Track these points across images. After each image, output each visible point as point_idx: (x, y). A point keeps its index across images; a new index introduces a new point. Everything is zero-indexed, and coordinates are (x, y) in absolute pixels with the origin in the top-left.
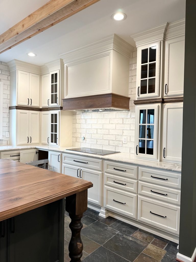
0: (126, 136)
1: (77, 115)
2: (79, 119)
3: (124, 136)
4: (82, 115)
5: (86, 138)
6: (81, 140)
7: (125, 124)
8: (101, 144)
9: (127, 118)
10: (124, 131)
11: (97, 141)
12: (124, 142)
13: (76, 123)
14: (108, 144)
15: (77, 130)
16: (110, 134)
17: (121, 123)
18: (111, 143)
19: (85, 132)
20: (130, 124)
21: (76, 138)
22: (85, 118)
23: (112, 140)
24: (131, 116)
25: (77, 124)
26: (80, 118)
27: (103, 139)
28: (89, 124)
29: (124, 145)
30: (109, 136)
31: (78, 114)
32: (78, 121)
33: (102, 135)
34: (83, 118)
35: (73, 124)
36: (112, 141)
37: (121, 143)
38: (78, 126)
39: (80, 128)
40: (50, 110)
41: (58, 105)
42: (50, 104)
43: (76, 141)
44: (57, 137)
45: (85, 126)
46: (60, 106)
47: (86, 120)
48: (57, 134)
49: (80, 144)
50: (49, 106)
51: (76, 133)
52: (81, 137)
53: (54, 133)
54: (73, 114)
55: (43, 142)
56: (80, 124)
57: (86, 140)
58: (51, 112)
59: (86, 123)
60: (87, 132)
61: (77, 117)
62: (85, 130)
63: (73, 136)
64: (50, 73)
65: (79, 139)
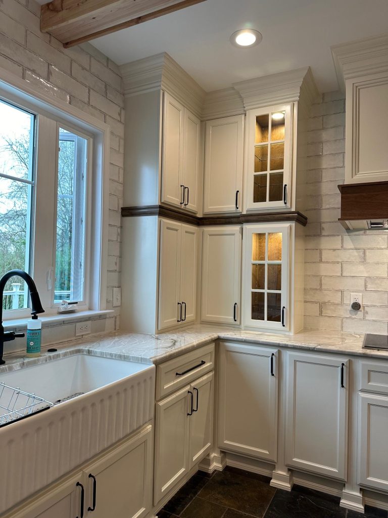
1: (324, 239)
2: (334, 250)
4: (347, 238)
5: (368, 306)
6: (345, 311)
13: (321, 261)
15: (323, 282)
19: (363, 288)
21: (322, 306)
22: (362, 246)
25: (322, 265)
26: (335, 247)
28: (377, 263)
31: (328, 236)
32: (326, 255)
34: (353, 247)
35: (305, 263)
38: (325, 269)
39: (339, 275)
40: (248, 221)
41: (288, 205)
42: (249, 205)
43: (321, 313)
44: (284, 303)
45: (361, 271)
46: (293, 209)
47: (364, 253)
48: (284, 292)
49: (339, 322)
50: (240, 210)
51: (321, 289)
52: (342, 303)
53: (266, 291)
54: (306, 236)
55: (208, 316)
56: (338, 263)
57: (367, 313)
58: (252, 228)
59: (364, 260)
60: (370, 287)
61: (326, 243)
62: (362, 282)
63: (309, 298)
64: (245, 115)
65: (332, 307)
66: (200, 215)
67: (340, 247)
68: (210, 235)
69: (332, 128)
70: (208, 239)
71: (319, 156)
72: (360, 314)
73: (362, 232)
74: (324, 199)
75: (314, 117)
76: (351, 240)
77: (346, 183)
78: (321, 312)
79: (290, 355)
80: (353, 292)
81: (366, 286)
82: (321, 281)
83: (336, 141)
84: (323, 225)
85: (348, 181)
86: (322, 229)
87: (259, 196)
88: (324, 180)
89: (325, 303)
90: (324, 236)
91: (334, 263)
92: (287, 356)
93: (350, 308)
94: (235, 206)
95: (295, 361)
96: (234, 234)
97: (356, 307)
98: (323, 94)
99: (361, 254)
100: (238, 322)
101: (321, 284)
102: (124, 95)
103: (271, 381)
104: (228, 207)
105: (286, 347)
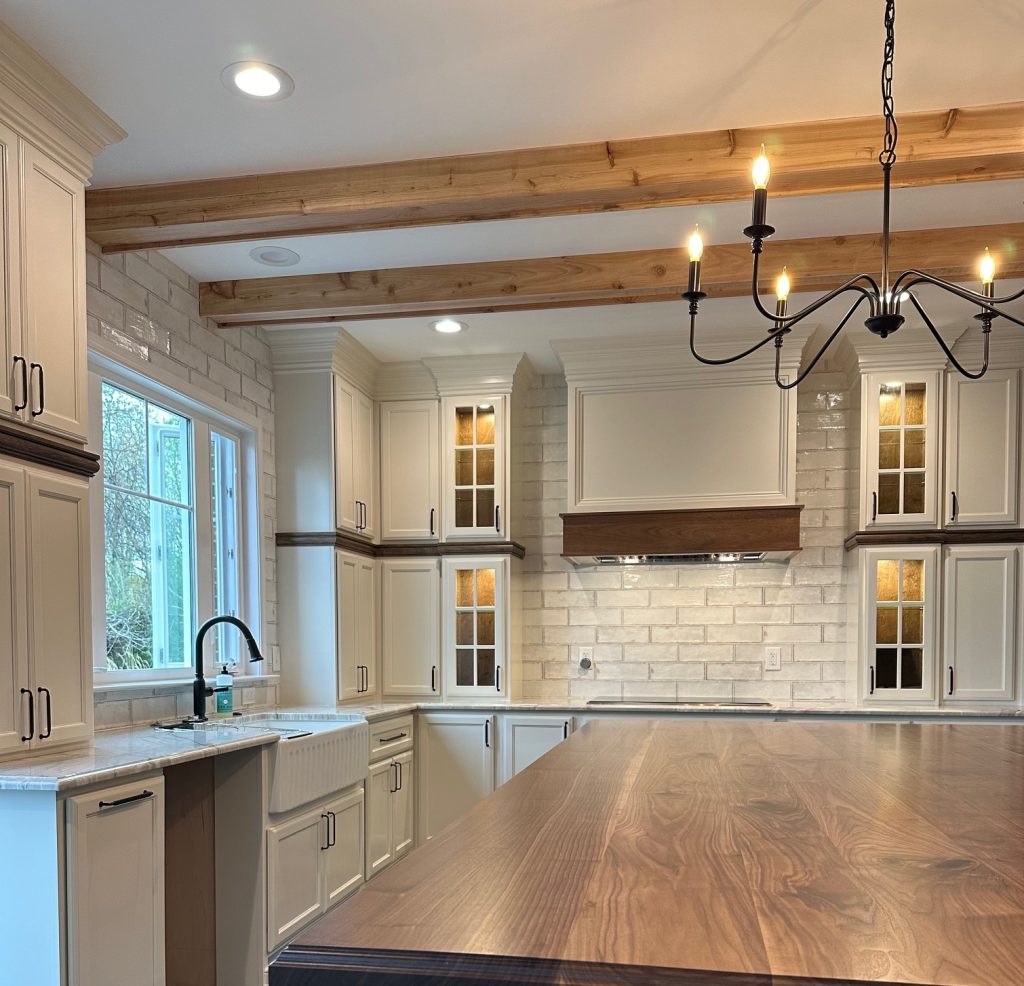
0: (776, 644)
1: (546, 578)
2: (559, 592)
3: (769, 645)
4: (574, 576)
5: (599, 663)
6: (573, 670)
7: (772, 606)
8: (668, 681)
9: (780, 587)
10: (768, 630)
11: (651, 671)
12: (767, 666)
13: (543, 606)
14: (701, 677)
15: (546, 634)
16: (708, 644)
17: (755, 603)
18: (715, 671)
19: (593, 640)
20: (792, 606)
21: (545, 665)
22: (592, 587)
23: (717, 663)
24: (794, 580)
25: (544, 612)
26: (560, 588)
27: (678, 661)
28: (609, 608)
29: (768, 677)
30: (705, 649)
31: (552, 573)
32: (549, 599)
33: (674, 648)
34: (581, 588)
35: (524, 609)
36: (719, 666)
37: (757, 669)
38: (549, 618)
39: (565, 624)
40: (449, 553)
41: (502, 533)
42: (449, 530)
43: (543, 677)
44: (498, 661)
45: (591, 618)
46: (508, 539)
47: (595, 596)
48: (498, 648)
49: (566, 686)
50: (436, 536)
51: (543, 644)
52: (569, 661)
53: (475, 647)
54: (524, 573)
55: (393, 687)
56: (564, 608)
57: (598, 671)
58: (454, 562)
59: (594, 604)
60: (602, 638)
61: (549, 583)
62: (592, 633)
63: (528, 657)
64: (440, 401)
65: (557, 667)
66: (376, 542)
67: (565, 588)
68: (393, 571)
69: (555, 425)
70: (389, 576)
71: (538, 463)
72: (590, 673)
73: (592, 568)
74: (546, 522)
75: (532, 408)
76: (580, 579)
77: (569, 511)
78: (544, 673)
79: (507, 720)
80: (583, 645)
81: (597, 638)
82: (543, 632)
83: (559, 444)
84: (545, 559)
85: (571, 509)
86: (543, 564)
87: (463, 520)
88: (545, 497)
89: (548, 662)
90: (547, 573)
91: (558, 608)
92: (505, 721)
93: (578, 666)
94: (429, 530)
95: (514, 726)
96: (428, 571)
97: (586, 664)
98: (543, 376)
99: (591, 597)
100: (437, 692)
101: (543, 637)
102: (272, 370)
103: (486, 753)
104: (420, 532)
105: (503, 711)
